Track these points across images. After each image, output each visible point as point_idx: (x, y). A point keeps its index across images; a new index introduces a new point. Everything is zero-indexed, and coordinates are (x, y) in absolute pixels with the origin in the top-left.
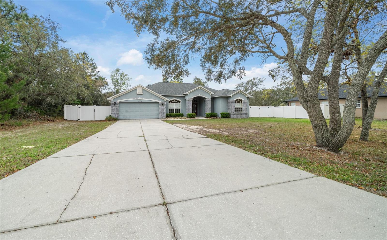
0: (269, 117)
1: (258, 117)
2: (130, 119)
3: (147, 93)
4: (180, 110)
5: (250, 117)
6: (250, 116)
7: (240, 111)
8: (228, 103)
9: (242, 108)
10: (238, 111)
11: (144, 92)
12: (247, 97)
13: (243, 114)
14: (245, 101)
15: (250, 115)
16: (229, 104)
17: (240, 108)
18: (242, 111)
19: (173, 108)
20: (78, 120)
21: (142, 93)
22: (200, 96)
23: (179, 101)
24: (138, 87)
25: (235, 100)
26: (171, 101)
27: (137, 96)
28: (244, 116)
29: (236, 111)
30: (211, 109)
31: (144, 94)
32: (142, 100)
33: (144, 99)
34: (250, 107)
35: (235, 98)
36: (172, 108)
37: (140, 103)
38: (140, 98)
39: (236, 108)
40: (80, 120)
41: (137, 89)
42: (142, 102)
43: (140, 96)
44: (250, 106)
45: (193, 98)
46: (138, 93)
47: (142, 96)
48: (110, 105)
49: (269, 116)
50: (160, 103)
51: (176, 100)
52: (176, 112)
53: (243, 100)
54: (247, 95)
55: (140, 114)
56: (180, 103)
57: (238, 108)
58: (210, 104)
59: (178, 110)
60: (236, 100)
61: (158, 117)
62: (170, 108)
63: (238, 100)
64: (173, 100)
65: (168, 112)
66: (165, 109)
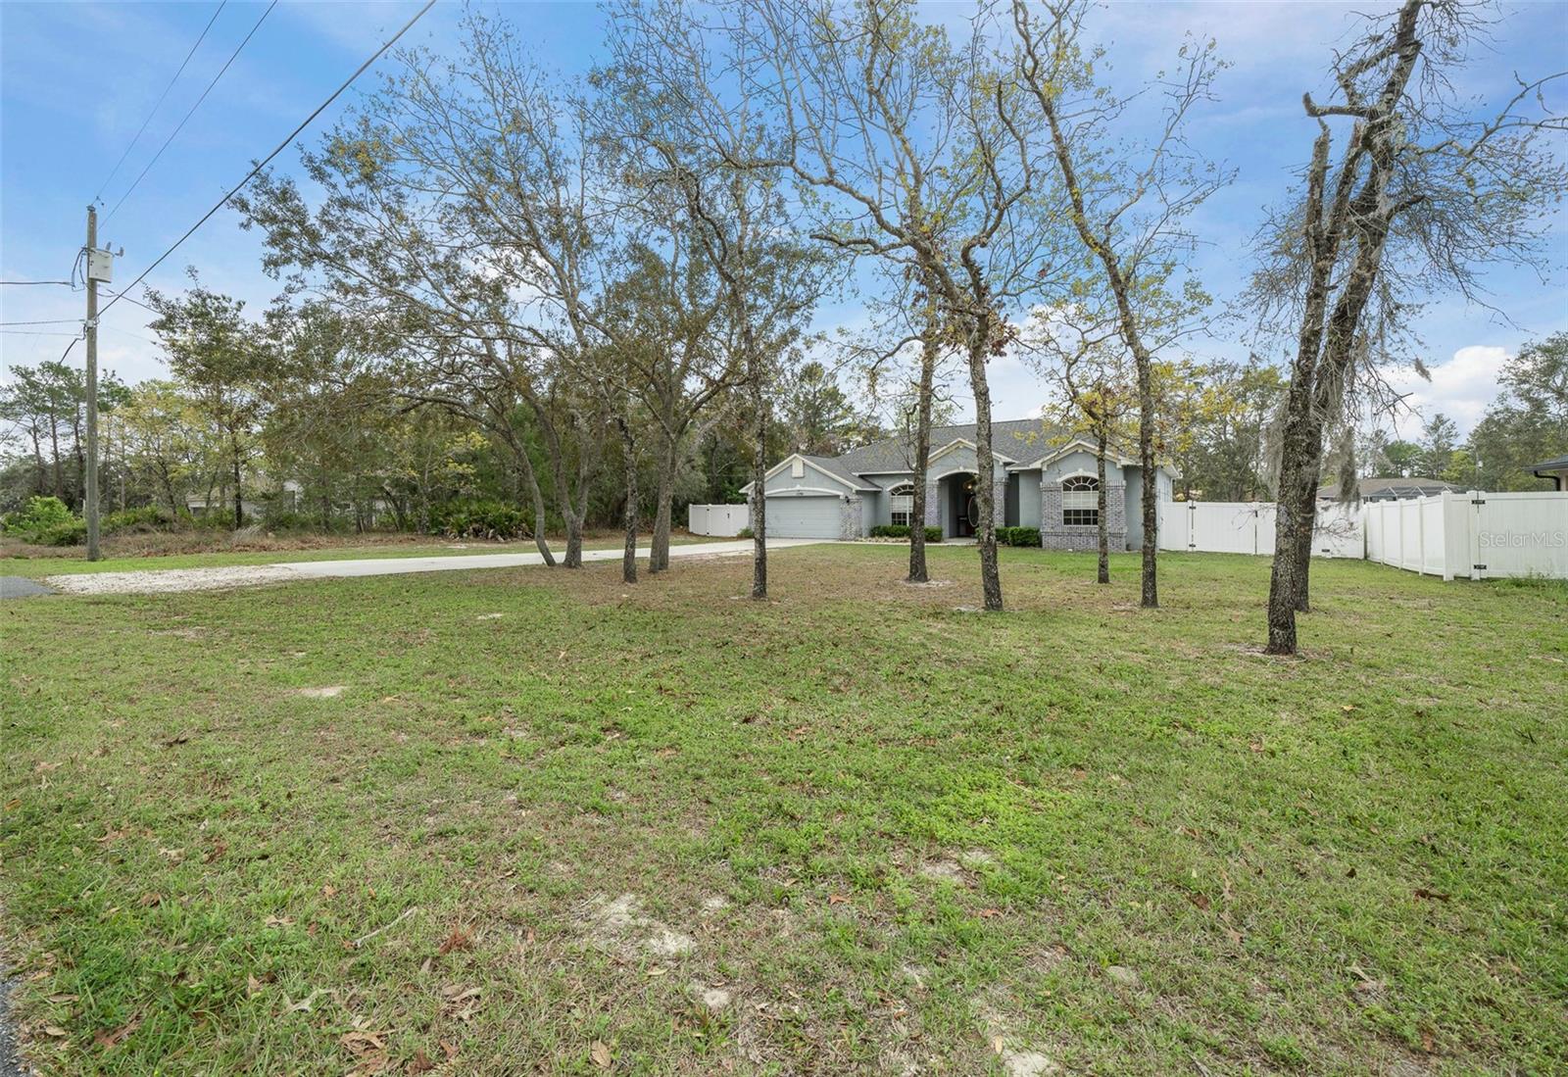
2: (782, 536)
3: (812, 474)
7: (1087, 522)
9: (1095, 512)
10: (1077, 522)
11: (807, 470)
12: (1119, 466)
14: (1108, 482)
17: (1087, 512)
18: (1097, 522)
19: (904, 509)
20: (707, 535)
21: (802, 475)
22: (962, 470)
24: (793, 461)
25: (1060, 480)
26: (897, 489)
27: (794, 481)
29: (1067, 522)
31: (807, 476)
32: (802, 492)
33: (807, 489)
35: (1061, 476)
36: (901, 510)
37: (801, 497)
38: (798, 487)
39: (1067, 513)
40: (709, 535)
41: (791, 464)
43: (798, 481)
45: (940, 480)
46: (794, 475)
47: (802, 481)
48: (747, 503)
50: (841, 498)
55: (801, 525)
57: (1077, 512)
58: (1002, 497)
60: (1069, 481)
61: (838, 534)
62: (896, 510)
63: (1077, 479)
64: (904, 487)
65: (888, 522)
66: (854, 515)
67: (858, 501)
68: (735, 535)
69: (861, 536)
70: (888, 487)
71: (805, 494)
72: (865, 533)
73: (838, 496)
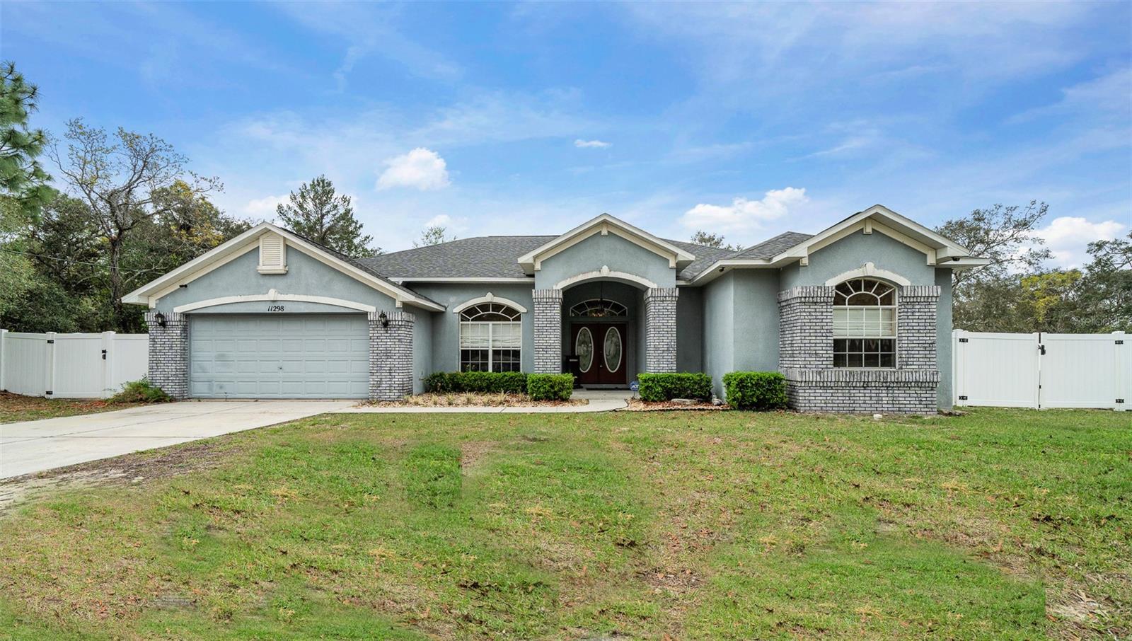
0: (1122, 407)
1: (1030, 406)
2: (230, 396)
3: (307, 270)
4: (516, 354)
5: (960, 403)
6: (962, 398)
7: (871, 361)
8: (780, 306)
9: (888, 345)
10: (855, 361)
11: (295, 260)
12: (931, 260)
13: (900, 385)
14: (914, 289)
15: (957, 391)
16: (788, 315)
17: (872, 344)
18: (888, 361)
19: (485, 344)
20: (47, 396)
21: (280, 268)
22: (605, 272)
23: (511, 312)
24: (261, 240)
25: (832, 282)
26: (471, 310)
27: (262, 281)
28: (907, 399)
29: (838, 361)
30: (674, 353)
31: (293, 271)
32: (280, 304)
33: (295, 299)
34: (963, 340)
35: (834, 275)
36: (479, 346)
37: (277, 316)
38: (272, 295)
39: (839, 344)
40: (52, 397)
41: (259, 247)
42: (286, 311)
43: (273, 281)
44: (961, 333)
45: (563, 291)
46: (262, 268)
47: (281, 282)
48: (146, 331)
49: (1120, 401)
50: (370, 317)
51: (497, 307)
52: (497, 368)
53: (900, 287)
54: (936, 247)
55: (281, 374)
56: (518, 319)
57: (855, 344)
58: (673, 322)
59: (509, 358)
60: (842, 287)
61: (363, 389)
62: (469, 345)
63: (856, 284)
64: (484, 307)
65: (453, 366)
66: (398, 351)
67: (407, 325)
68: (109, 395)
69: (410, 392)
70: (456, 305)
71: (288, 309)
72: (417, 387)
73: (363, 315)
